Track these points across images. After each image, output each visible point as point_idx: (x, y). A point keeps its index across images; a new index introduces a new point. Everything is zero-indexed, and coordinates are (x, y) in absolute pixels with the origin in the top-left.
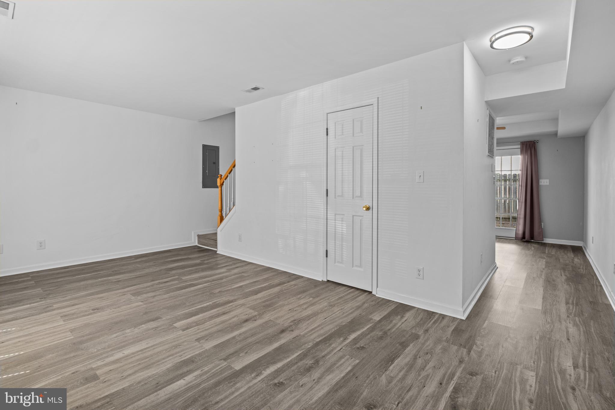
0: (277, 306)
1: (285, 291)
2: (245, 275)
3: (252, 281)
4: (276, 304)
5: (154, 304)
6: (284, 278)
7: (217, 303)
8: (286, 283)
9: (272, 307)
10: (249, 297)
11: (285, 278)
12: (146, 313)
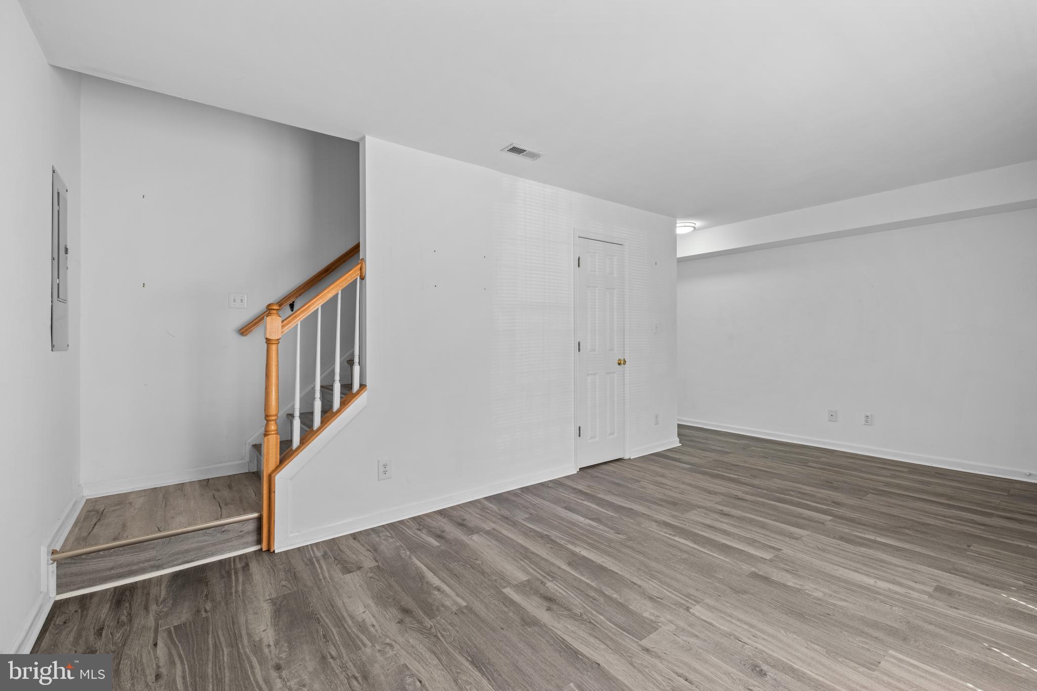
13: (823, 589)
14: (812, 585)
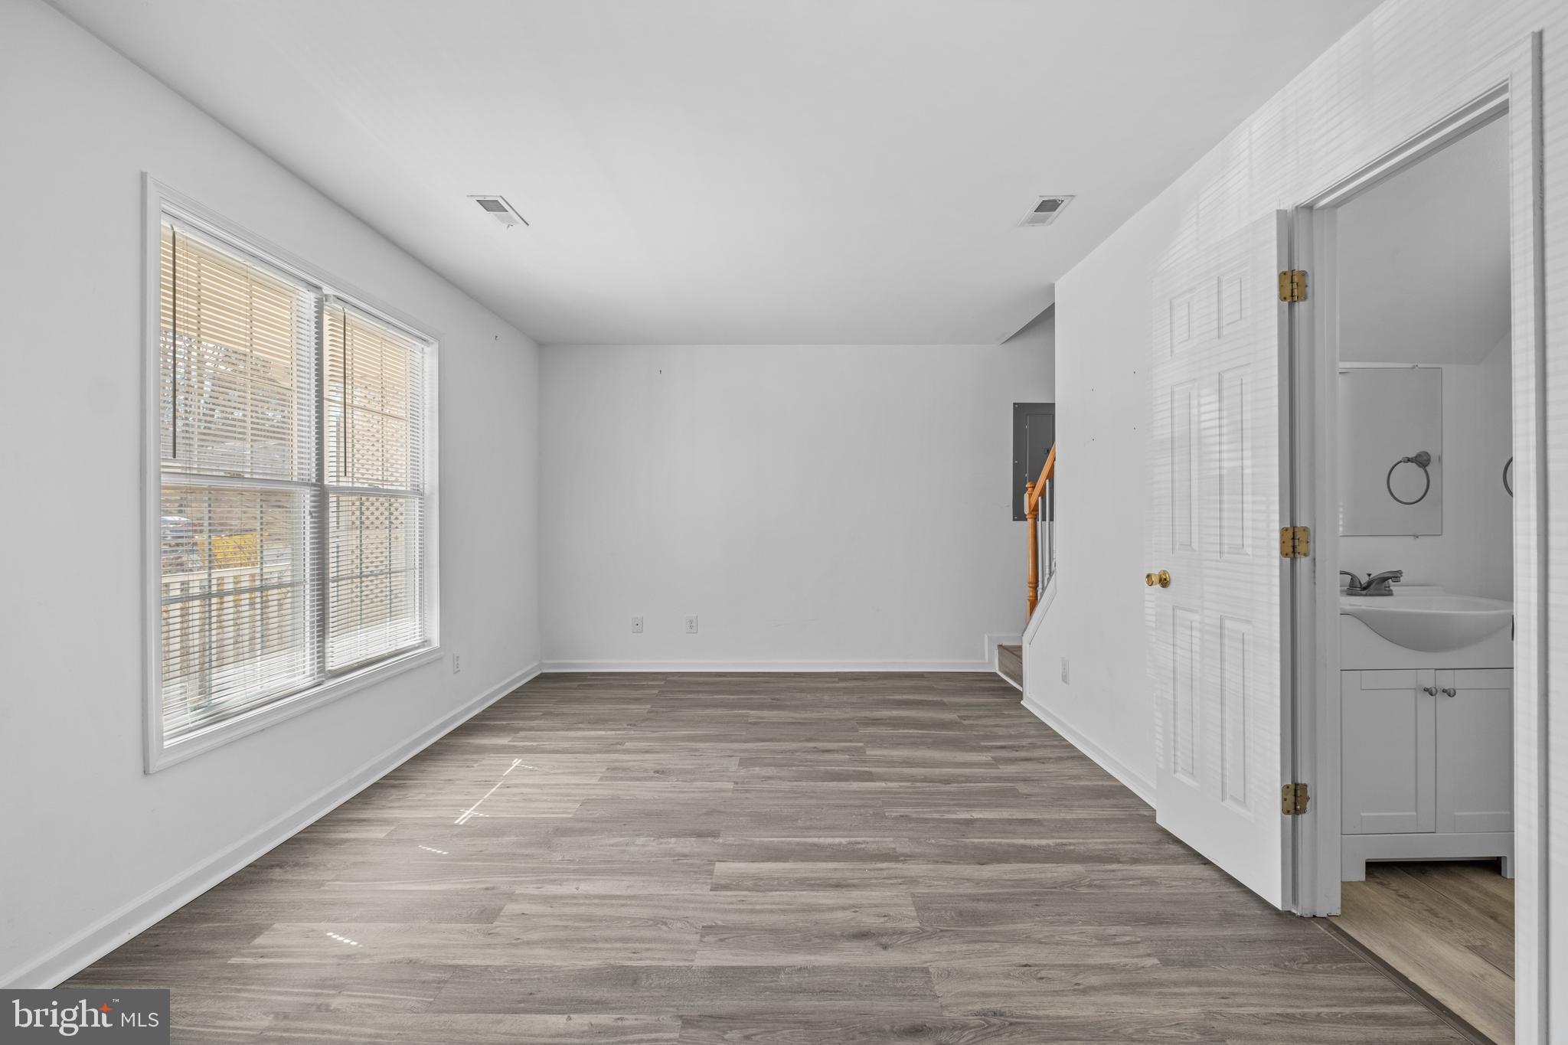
0: (994, 933)
1: (1084, 890)
2: (1023, 788)
3: (1020, 817)
4: (1001, 924)
5: (747, 798)
6: (1132, 843)
7: (860, 846)
8: (1120, 862)
9: (982, 926)
10: (954, 864)
11: (1139, 843)
12: (711, 813)
13: (637, 848)
14: (650, 848)
